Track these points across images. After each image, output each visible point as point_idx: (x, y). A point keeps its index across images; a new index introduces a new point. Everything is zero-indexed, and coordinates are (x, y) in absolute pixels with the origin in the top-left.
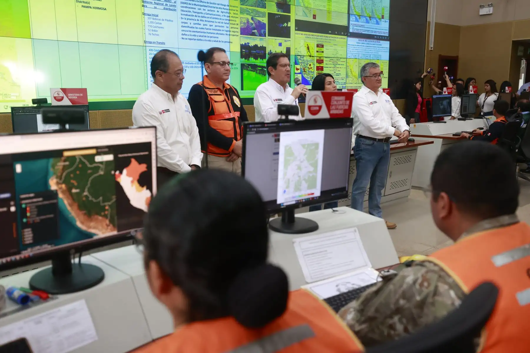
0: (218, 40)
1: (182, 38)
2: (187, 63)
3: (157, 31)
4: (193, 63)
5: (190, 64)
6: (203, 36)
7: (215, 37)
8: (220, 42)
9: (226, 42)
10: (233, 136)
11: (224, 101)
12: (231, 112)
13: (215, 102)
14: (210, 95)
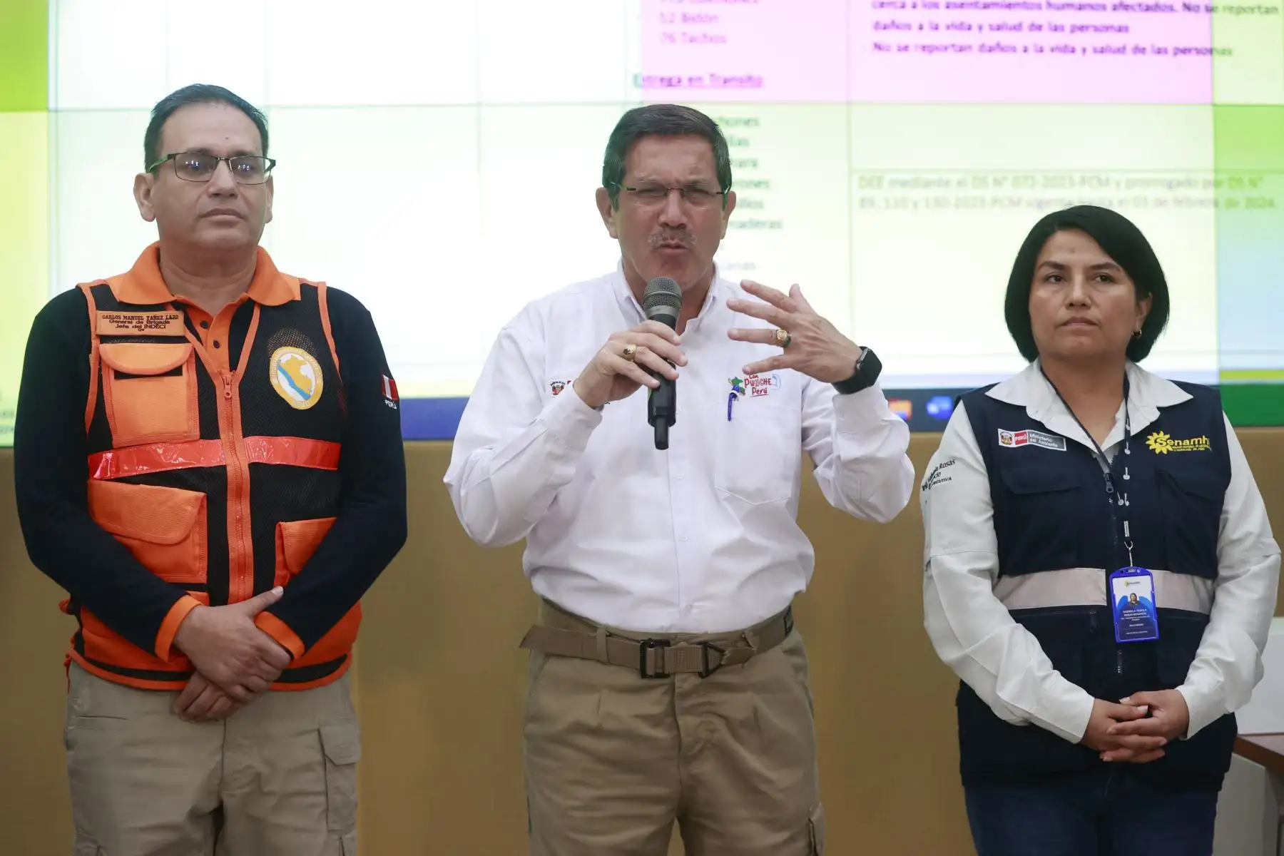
0: (1128, 40)
1: (878, 47)
2: (903, 184)
3: (712, 19)
4: (947, 183)
5: (928, 184)
6: (1018, 27)
7: (1107, 28)
8: (1143, 50)
9: (1185, 51)
10: (202, 578)
11: (177, 371)
12: (219, 437)
13: (120, 375)
14: (105, 339)
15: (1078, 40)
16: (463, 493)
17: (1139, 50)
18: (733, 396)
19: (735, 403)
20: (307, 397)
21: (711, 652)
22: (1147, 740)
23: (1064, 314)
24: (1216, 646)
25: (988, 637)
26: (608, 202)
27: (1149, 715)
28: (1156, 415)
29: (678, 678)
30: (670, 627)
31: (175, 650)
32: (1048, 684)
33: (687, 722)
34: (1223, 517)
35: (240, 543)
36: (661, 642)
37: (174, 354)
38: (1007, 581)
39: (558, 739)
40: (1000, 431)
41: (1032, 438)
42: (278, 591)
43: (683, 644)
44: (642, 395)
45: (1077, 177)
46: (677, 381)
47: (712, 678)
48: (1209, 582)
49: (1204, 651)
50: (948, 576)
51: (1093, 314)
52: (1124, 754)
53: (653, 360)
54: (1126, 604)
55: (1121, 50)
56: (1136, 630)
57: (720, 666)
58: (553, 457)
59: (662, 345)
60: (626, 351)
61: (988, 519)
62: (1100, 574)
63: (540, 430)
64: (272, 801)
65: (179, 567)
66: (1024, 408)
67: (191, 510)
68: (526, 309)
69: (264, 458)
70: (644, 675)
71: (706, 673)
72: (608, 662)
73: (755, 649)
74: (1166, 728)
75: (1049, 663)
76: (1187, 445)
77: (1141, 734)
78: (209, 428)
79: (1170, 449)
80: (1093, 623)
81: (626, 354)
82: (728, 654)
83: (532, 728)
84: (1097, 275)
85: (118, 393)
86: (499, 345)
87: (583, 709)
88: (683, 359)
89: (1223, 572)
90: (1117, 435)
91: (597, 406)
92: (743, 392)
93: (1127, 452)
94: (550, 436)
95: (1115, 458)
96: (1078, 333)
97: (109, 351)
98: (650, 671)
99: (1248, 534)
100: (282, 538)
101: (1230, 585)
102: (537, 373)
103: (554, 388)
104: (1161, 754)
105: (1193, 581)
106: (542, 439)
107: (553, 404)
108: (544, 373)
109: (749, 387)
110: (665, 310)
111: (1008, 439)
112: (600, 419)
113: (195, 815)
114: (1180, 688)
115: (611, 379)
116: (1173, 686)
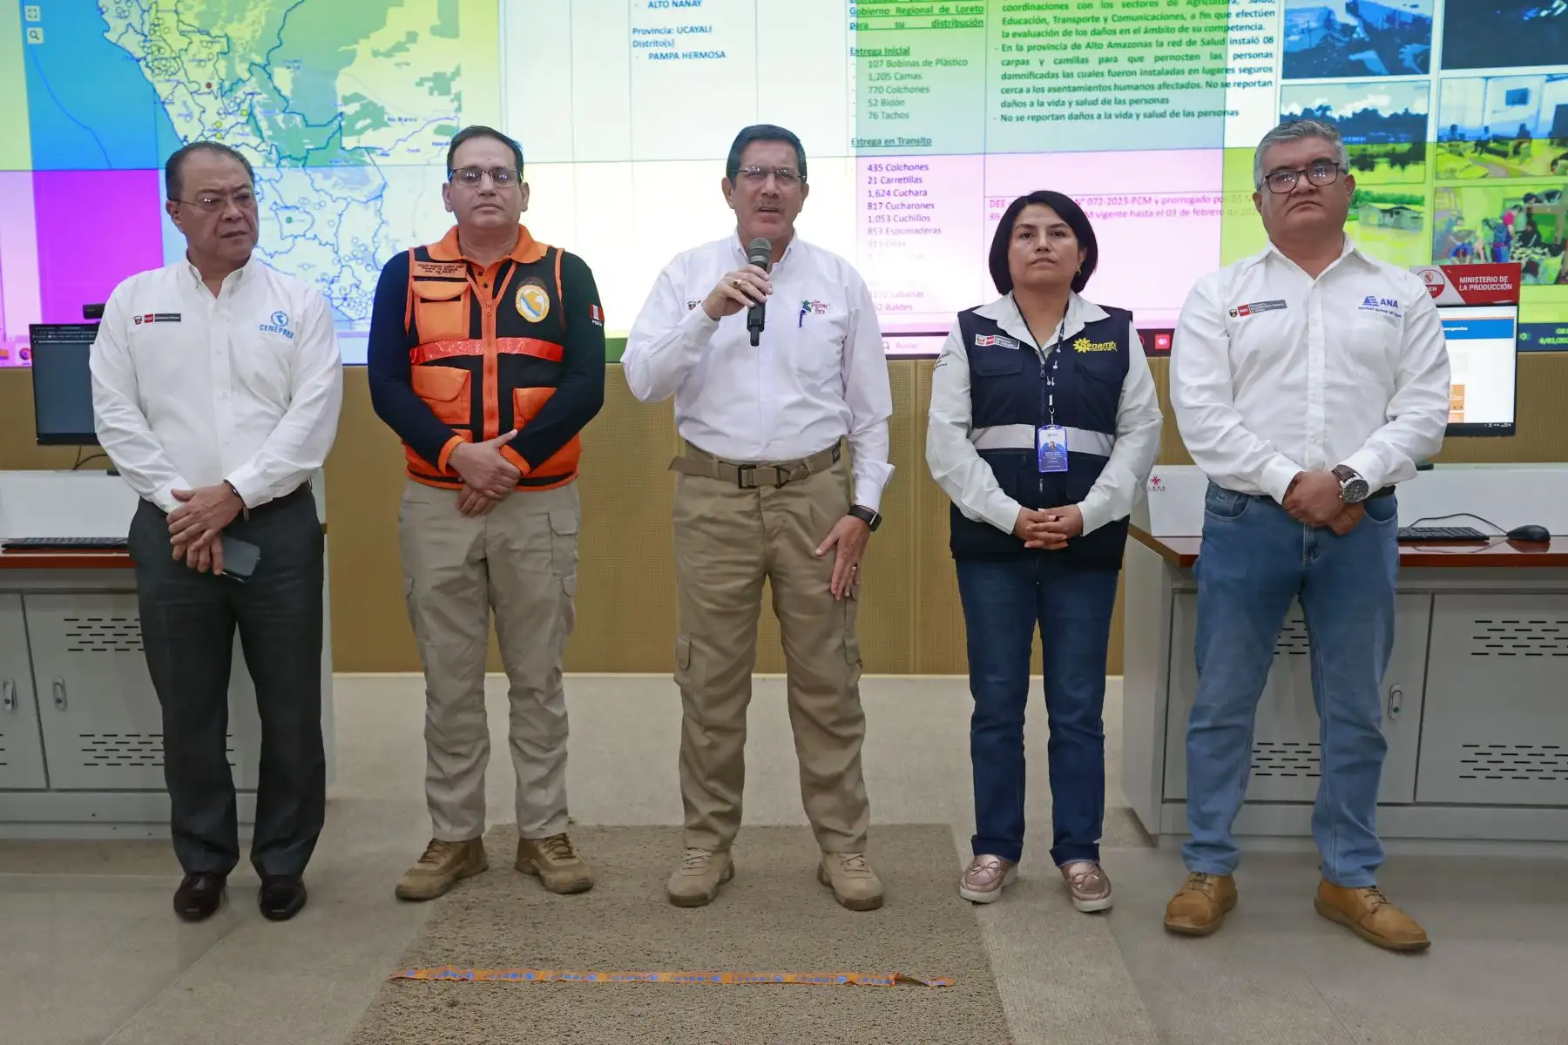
0: (1168, 108)
1: (1004, 118)
3: (901, 103)
6: (1095, 103)
7: (1154, 101)
8: (1177, 115)
9: (1205, 114)
10: (467, 421)
11: (457, 298)
12: (481, 338)
13: (424, 300)
14: (417, 278)
15: (1135, 109)
16: (631, 369)
17: (1175, 114)
18: (803, 312)
19: (804, 316)
20: (538, 315)
21: (782, 473)
22: (1053, 535)
23: (1033, 256)
24: (1107, 477)
25: (959, 465)
26: (729, 186)
27: (1057, 519)
28: (1081, 327)
29: (762, 488)
30: (756, 458)
31: (448, 467)
32: (993, 497)
33: (769, 516)
34: (1122, 394)
35: (491, 401)
36: (751, 466)
37: (458, 288)
38: (977, 432)
39: (689, 525)
40: (977, 335)
41: (997, 340)
42: (514, 432)
43: (764, 468)
44: (744, 312)
45: (1130, 197)
46: (766, 304)
47: (784, 488)
48: (1111, 437)
49: (1100, 481)
50: (939, 425)
51: (1053, 255)
52: (1038, 543)
53: (751, 289)
54: (1047, 449)
55: (1163, 115)
56: (1054, 464)
57: (787, 482)
58: (686, 348)
59: (758, 280)
60: (735, 283)
61: (967, 391)
62: (1031, 428)
63: (680, 331)
64: (517, 555)
65: (455, 415)
66: (995, 322)
67: (462, 380)
68: (676, 257)
69: (508, 350)
70: (741, 487)
71: (779, 486)
72: (720, 478)
73: (810, 470)
74: (1066, 529)
75: (996, 483)
76: (1100, 347)
77: (1049, 532)
78: (475, 332)
79: (1089, 349)
80: (1025, 459)
81: (736, 286)
82: (793, 473)
83: (677, 519)
84: (1055, 233)
85: (423, 312)
86: (659, 279)
87: (704, 507)
88: (770, 290)
89: (1121, 430)
90: (1054, 340)
91: (716, 319)
92: (810, 310)
93: (1058, 351)
94: (686, 336)
95: (1049, 355)
96: (1041, 268)
97: (417, 286)
98: (744, 484)
99: (1139, 406)
100: (516, 398)
101: (1123, 438)
102: (679, 295)
103: (690, 306)
104: (1065, 545)
105: (1097, 435)
106: (679, 338)
107: (689, 314)
108: (684, 295)
109: (814, 307)
110: (760, 258)
111: (982, 341)
112: (717, 327)
113: (471, 562)
114: (1080, 505)
115: (724, 301)
116: (1075, 502)
